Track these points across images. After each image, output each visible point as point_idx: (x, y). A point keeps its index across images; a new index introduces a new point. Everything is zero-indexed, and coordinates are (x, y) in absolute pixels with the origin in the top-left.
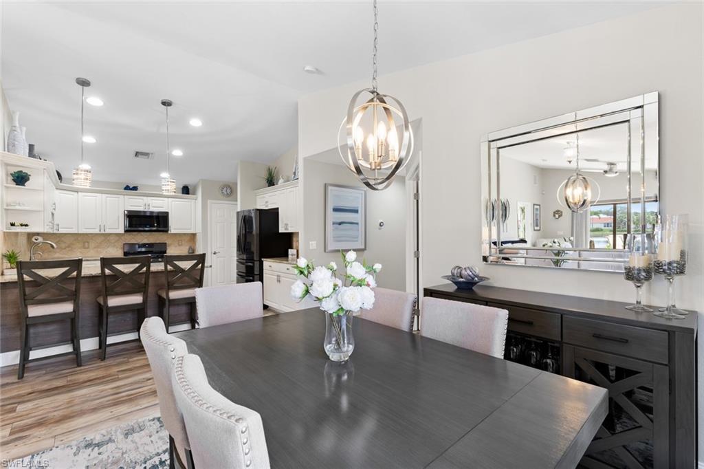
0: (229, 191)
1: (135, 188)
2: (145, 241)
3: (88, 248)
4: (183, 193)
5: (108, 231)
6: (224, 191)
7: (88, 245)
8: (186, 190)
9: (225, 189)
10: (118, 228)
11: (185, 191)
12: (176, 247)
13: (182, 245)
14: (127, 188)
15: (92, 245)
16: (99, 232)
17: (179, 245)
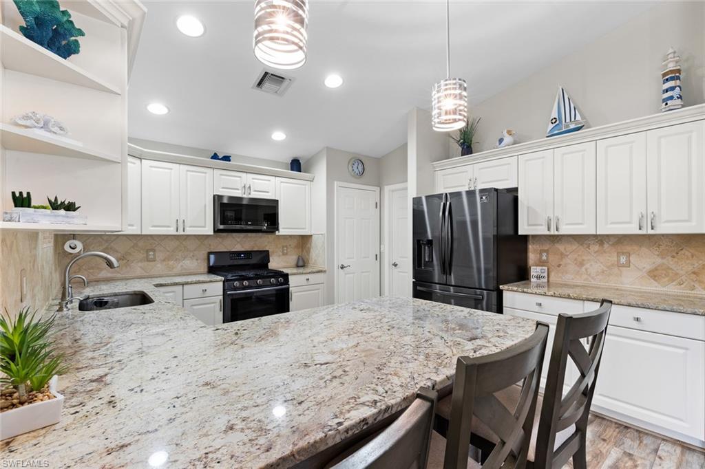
0: (360, 168)
1: (227, 158)
2: (238, 248)
3: (154, 260)
4: (292, 170)
5: (189, 231)
6: (355, 167)
7: (154, 255)
8: (296, 165)
9: (356, 165)
10: (205, 227)
11: (295, 167)
12: (279, 256)
13: (287, 254)
14: (215, 157)
15: (160, 255)
16: (175, 233)
17: (284, 254)
